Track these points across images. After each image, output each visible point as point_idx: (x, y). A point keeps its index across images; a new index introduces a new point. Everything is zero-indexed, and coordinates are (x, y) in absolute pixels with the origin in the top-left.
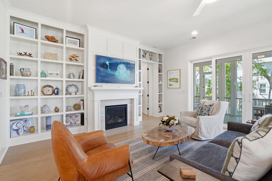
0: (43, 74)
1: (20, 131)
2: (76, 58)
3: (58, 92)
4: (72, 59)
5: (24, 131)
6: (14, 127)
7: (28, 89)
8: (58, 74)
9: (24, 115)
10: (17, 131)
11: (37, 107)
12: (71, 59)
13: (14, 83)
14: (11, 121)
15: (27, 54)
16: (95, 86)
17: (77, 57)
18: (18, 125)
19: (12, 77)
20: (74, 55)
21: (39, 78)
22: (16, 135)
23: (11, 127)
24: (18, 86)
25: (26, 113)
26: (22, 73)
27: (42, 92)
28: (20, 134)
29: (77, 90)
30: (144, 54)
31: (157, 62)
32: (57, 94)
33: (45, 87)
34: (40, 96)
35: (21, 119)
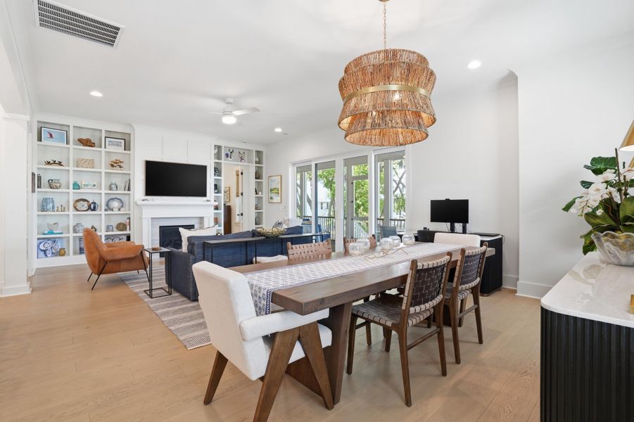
0: (76, 186)
1: (48, 252)
2: (120, 164)
3: (94, 207)
4: (115, 165)
5: (53, 253)
6: (42, 247)
7: (57, 204)
8: (94, 185)
9: (53, 233)
10: (45, 251)
11: (69, 226)
12: (112, 166)
13: (42, 197)
14: (38, 239)
15: (57, 162)
16: (143, 200)
17: (121, 162)
18: (46, 245)
19: (39, 190)
20: (117, 160)
21: (71, 190)
22: (43, 256)
23: (38, 246)
24: (45, 200)
25: (55, 232)
26: (50, 185)
27: (75, 207)
28: (48, 255)
29: (121, 204)
30: (229, 153)
31: (253, 163)
32: (94, 209)
33: (78, 201)
34: (72, 212)
35: (49, 239)
